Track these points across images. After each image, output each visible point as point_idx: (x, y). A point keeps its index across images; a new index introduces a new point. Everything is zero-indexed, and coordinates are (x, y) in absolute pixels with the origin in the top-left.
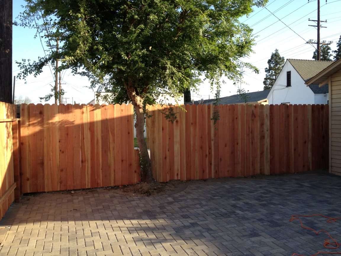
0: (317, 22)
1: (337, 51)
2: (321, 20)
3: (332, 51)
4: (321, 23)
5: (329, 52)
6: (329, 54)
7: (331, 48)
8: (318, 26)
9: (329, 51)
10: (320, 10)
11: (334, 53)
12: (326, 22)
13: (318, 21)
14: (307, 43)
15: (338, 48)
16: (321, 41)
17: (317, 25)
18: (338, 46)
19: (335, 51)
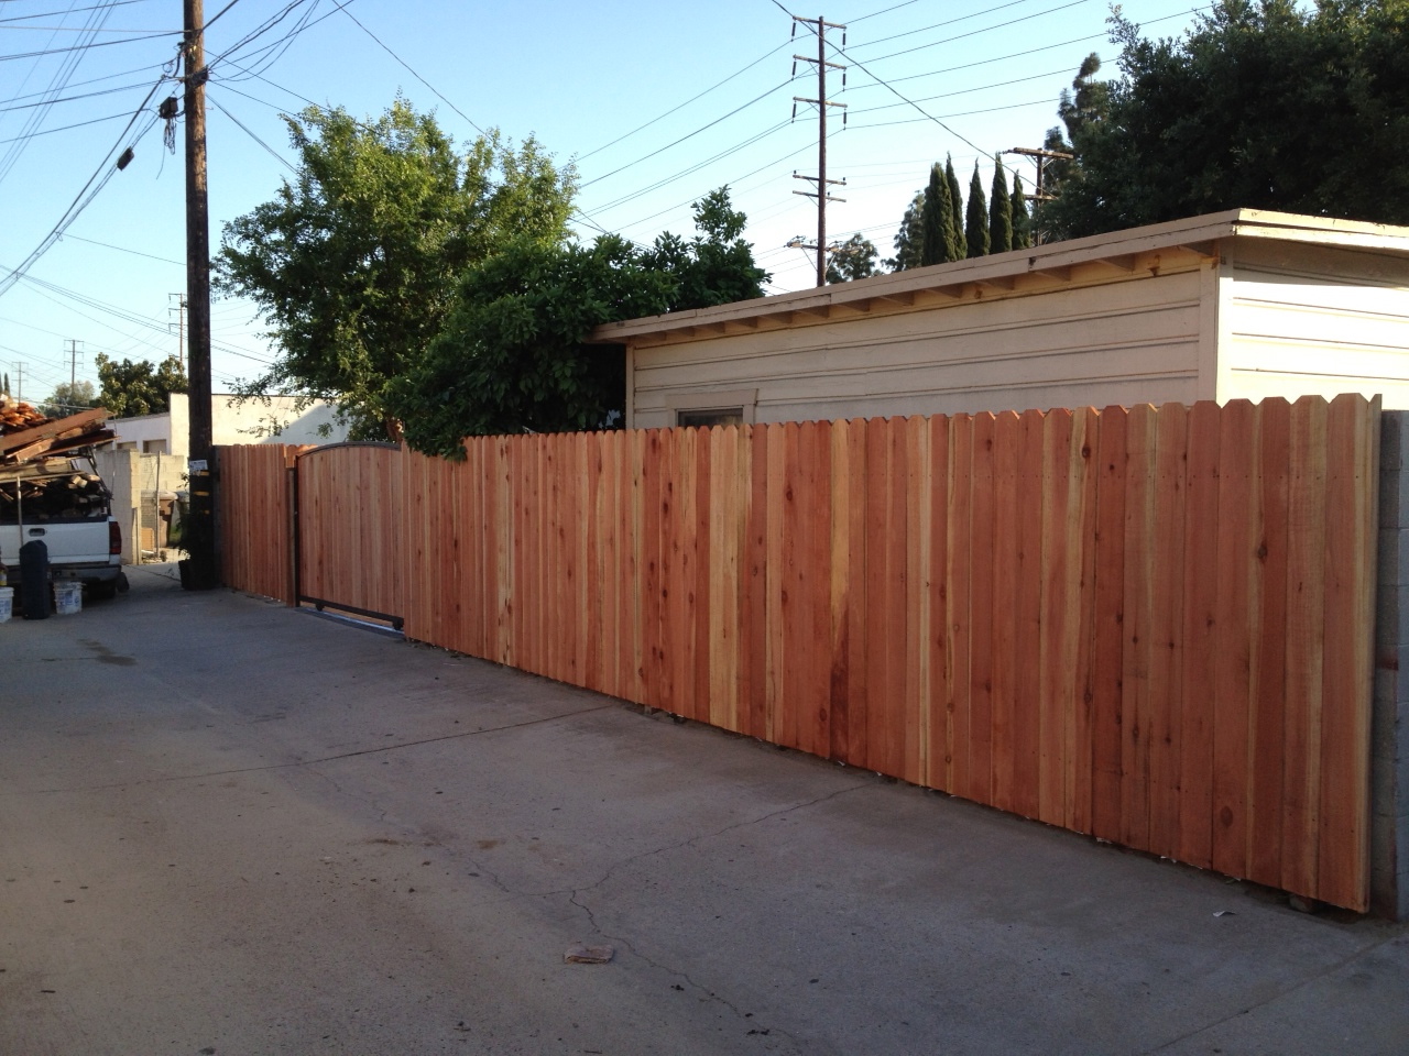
0: (817, 183)
1: (896, 260)
2: (828, 176)
3: (882, 261)
4: (829, 188)
5: (873, 264)
6: (873, 269)
7: (878, 252)
8: (821, 196)
9: (872, 259)
10: (827, 146)
11: (885, 266)
12: (845, 184)
13: (822, 180)
14: (790, 245)
15: (898, 251)
16: (828, 243)
17: (817, 193)
18: (896, 246)
19: (890, 262)
